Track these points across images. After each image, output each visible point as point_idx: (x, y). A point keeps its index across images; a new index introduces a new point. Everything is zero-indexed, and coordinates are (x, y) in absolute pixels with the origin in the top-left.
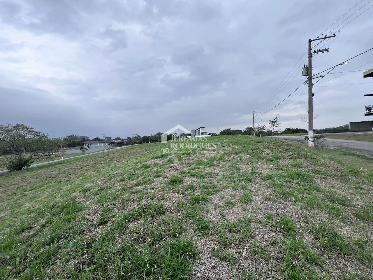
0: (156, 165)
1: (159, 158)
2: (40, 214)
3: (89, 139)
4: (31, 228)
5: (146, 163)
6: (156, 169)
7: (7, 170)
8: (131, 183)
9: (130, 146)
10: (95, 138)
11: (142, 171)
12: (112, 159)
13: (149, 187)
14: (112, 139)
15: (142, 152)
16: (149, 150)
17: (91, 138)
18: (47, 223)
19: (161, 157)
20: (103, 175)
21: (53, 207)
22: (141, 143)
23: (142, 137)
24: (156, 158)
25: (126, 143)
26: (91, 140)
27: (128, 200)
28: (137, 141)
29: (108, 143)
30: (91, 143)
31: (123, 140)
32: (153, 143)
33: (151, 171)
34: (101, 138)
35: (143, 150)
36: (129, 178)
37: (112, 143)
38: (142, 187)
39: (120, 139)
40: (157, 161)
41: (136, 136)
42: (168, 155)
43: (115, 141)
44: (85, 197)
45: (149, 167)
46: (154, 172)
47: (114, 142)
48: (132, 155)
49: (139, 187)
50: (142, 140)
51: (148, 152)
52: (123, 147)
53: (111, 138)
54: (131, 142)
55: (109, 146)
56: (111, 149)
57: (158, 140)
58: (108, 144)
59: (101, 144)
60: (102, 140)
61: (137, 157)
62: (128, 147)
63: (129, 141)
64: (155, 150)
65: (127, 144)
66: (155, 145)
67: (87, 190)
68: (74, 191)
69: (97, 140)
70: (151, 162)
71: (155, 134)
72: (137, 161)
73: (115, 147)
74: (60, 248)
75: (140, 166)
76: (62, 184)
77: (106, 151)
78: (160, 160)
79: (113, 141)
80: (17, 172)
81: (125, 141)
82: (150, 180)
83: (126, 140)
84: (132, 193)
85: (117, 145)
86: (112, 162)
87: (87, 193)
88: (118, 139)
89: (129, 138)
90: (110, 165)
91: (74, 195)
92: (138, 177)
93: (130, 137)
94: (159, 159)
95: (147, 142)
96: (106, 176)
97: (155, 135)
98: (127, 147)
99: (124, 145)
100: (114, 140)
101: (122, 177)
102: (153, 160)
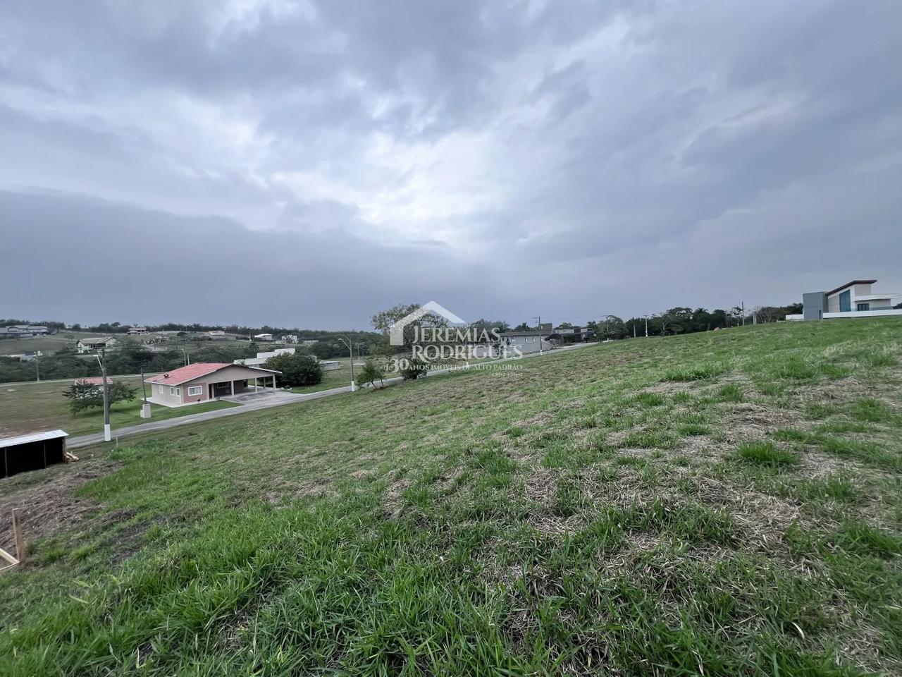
0: (682, 399)
1: (688, 379)
2: (452, 460)
3: (509, 327)
4: (444, 479)
5: (649, 390)
6: (680, 409)
7: (401, 378)
8: (615, 437)
9: (594, 343)
10: (519, 326)
11: (639, 409)
12: (557, 371)
13: (670, 456)
14: (554, 327)
15: (629, 360)
16: (648, 356)
17: (513, 326)
18: (464, 477)
19: (694, 379)
20: (545, 407)
21: (468, 452)
22: (622, 337)
23: (625, 320)
24: (679, 379)
25: (583, 336)
26: (513, 331)
27: (613, 478)
28: (613, 332)
29: (546, 337)
30: (512, 337)
31: (577, 329)
32: (658, 339)
33: (667, 412)
34: (532, 325)
35: (631, 354)
36: (608, 424)
37: (555, 336)
38: (648, 451)
39: (572, 328)
40: (682, 387)
41: (609, 318)
42: (717, 374)
43: (561, 332)
44: (517, 445)
45: (661, 403)
46: (678, 418)
47: (557, 335)
48: (604, 367)
49: (639, 451)
50: (625, 328)
51: (646, 360)
52: (579, 345)
53: (551, 324)
54: (596, 333)
55: (547, 342)
56: (552, 349)
57: (673, 329)
58: (546, 340)
59: (531, 338)
60: (532, 330)
61: (618, 372)
62: (590, 346)
63: (593, 332)
64: (669, 357)
65: (587, 340)
66: (666, 343)
67: (517, 433)
68: (494, 431)
69: (523, 330)
70: (661, 389)
71: (665, 312)
72: (620, 382)
73: (561, 345)
74: (491, 532)
75: (632, 395)
76: (472, 412)
77: (541, 353)
78: (692, 388)
79: (557, 332)
80: (411, 381)
81: (582, 331)
82: (668, 438)
83: (586, 330)
84: (623, 462)
85: (565, 342)
86: (559, 379)
87: (518, 439)
88: (565, 326)
89: (592, 326)
90: (553, 386)
91: (496, 437)
92: (631, 426)
93: (594, 322)
94: (686, 385)
95: (641, 333)
96: (550, 409)
97: (665, 316)
98: (588, 347)
99: (580, 341)
100: (557, 329)
101: (587, 418)
102: (668, 385)
